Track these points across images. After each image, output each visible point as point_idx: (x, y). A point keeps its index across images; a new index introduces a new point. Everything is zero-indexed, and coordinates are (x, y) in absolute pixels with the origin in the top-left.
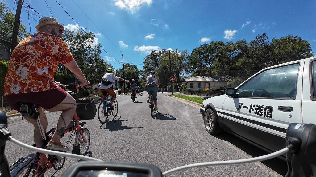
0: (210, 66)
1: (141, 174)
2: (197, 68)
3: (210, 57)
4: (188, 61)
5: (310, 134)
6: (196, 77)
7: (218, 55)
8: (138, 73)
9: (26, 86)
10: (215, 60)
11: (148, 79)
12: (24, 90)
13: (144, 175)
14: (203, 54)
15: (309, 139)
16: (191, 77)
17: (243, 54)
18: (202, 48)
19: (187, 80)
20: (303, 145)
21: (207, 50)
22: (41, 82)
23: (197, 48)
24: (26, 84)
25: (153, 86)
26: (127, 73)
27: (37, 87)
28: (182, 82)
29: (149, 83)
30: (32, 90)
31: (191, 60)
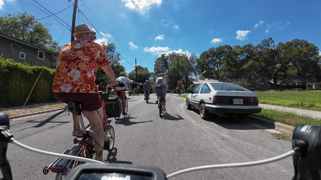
0: (218, 69)
1: (145, 177)
2: (205, 71)
3: (217, 60)
4: (197, 64)
5: (317, 137)
6: (204, 80)
7: (226, 59)
8: (149, 75)
9: (77, 87)
10: (223, 63)
11: (157, 81)
12: (74, 90)
13: (148, 178)
14: (211, 57)
15: (315, 142)
16: (199, 80)
17: (250, 58)
18: (210, 51)
19: (195, 83)
20: (309, 147)
21: (214, 54)
22: (89, 85)
23: (205, 52)
24: (77, 85)
25: (162, 88)
26: (139, 76)
27: (86, 89)
28: (191, 84)
29: (158, 85)
30: (81, 91)
31: (199, 63)
